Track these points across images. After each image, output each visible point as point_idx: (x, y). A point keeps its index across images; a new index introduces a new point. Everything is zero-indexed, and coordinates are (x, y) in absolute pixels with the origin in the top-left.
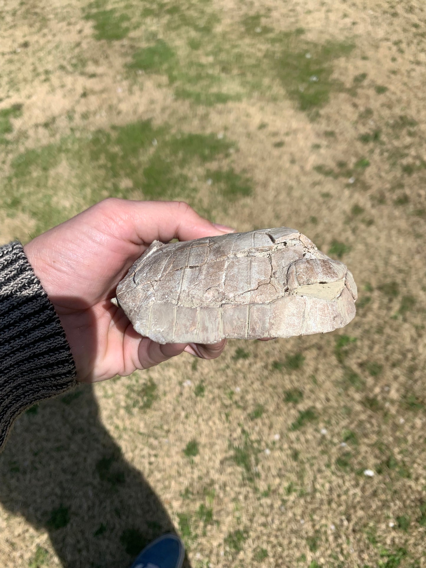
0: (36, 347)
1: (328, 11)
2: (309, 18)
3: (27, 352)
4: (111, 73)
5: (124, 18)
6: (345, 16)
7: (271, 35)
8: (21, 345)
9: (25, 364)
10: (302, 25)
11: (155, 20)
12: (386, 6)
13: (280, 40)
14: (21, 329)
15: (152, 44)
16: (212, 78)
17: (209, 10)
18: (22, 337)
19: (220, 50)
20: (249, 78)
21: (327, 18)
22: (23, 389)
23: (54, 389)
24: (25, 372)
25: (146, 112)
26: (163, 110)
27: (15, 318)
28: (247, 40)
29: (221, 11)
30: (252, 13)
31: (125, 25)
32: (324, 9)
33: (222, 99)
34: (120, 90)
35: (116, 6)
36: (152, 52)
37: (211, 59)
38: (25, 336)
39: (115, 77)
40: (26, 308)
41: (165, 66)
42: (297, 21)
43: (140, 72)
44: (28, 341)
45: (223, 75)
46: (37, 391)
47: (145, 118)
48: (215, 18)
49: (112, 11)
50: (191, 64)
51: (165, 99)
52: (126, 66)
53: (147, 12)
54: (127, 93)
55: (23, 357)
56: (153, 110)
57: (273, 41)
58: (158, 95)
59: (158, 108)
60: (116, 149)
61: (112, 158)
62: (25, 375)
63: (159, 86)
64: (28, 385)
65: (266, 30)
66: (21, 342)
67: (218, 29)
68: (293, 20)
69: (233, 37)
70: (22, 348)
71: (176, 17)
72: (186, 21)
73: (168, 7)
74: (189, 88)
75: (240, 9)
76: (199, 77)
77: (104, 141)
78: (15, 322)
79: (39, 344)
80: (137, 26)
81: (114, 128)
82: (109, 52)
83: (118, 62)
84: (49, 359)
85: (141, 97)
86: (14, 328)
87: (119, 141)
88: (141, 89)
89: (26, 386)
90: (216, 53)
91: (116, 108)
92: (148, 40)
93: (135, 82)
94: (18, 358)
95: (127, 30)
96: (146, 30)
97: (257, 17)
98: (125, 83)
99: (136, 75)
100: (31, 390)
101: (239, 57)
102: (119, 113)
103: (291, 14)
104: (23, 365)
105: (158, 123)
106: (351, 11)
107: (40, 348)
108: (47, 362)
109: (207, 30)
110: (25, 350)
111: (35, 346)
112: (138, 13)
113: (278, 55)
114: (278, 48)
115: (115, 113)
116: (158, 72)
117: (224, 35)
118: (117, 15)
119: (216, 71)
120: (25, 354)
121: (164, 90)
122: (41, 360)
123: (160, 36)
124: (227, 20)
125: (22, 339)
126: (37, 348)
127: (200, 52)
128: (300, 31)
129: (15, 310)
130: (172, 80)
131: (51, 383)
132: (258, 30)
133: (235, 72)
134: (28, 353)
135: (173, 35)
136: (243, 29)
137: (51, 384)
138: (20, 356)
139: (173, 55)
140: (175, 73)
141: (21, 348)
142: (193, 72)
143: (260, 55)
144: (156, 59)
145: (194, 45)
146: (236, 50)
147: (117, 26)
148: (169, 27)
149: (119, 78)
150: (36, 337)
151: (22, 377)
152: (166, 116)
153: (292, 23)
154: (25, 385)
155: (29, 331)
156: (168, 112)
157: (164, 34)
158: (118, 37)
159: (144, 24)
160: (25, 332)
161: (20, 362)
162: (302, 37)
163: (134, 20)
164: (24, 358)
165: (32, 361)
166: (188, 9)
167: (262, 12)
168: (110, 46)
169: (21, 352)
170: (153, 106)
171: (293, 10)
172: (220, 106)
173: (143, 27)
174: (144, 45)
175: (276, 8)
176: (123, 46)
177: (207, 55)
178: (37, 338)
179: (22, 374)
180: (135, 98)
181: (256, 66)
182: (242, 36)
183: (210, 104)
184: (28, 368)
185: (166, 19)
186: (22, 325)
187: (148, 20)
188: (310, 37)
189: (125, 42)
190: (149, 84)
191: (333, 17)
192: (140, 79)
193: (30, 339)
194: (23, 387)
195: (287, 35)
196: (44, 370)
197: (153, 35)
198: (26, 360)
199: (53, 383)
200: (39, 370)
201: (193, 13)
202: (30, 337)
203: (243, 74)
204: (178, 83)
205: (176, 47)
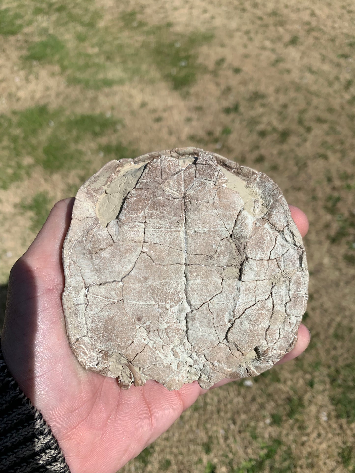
1: (191, 8)
2: (176, 13)
4: (9, 64)
5: (17, 16)
6: (205, 11)
7: (145, 29)
10: (170, 19)
11: (45, 18)
12: (236, 3)
13: (154, 33)
15: (44, 39)
16: (99, 67)
17: (92, 8)
19: (104, 42)
20: (130, 64)
21: (191, 14)
25: (42, 97)
26: (58, 95)
28: (126, 33)
29: (102, 8)
30: (129, 10)
31: (19, 22)
32: (188, 6)
33: (108, 83)
34: (17, 80)
35: (9, 6)
36: (45, 45)
37: (96, 50)
39: (12, 68)
41: (57, 57)
42: (166, 17)
43: (35, 63)
45: (108, 64)
47: (42, 103)
48: (97, 15)
49: (7, 10)
50: (79, 54)
51: (58, 86)
52: (21, 57)
53: (38, 11)
54: (24, 82)
56: (49, 96)
57: (148, 33)
58: (52, 83)
59: (53, 93)
60: (17, 132)
61: (15, 139)
63: (53, 75)
65: (141, 24)
67: (101, 24)
68: (162, 16)
69: (114, 30)
71: (64, 14)
72: (73, 18)
73: (56, 6)
74: (79, 75)
75: (118, 7)
76: (87, 66)
77: (6, 125)
80: (29, 23)
81: (14, 113)
82: (6, 46)
83: (15, 55)
85: (37, 85)
87: (20, 125)
88: (37, 78)
90: (100, 44)
91: (15, 96)
92: (40, 35)
93: (31, 72)
95: (21, 26)
96: (38, 26)
97: (133, 14)
98: (22, 73)
99: (31, 66)
101: (120, 47)
102: (18, 100)
103: (162, 10)
105: (53, 106)
106: (210, 7)
109: (91, 25)
112: (30, 12)
113: (153, 45)
114: (152, 39)
115: (14, 100)
116: (50, 63)
117: (106, 29)
118: (11, 13)
119: (101, 60)
121: (57, 78)
123: (51, 31)
124: (108, 17)
127: (86, 44)
128: (169, 25)
130: (64, 69)
132: (135, 24)
133: (118, 60)
135: (62, 29)
136: (122, 24)
139: (63, 47)
140: (66, 63)
142: (81, 62)
143: (137, 45)
144: (49, 51)
145: (81, 38)
146: (117, 42)
147: (12, 23)
148: (57, 23)
149: (16, 68)
152: (60, 100)
153: (163, 18)
156: (62, 97)
157: (54, 29)
158: (13, 33)
159: (37, 21)
162: (172, 30)
163: (27, 18)
166: (74, 7)
167: (137, 9)
168: (6, 41)
170: (48, 93)
171: (162, 8)
172: (106, 90)
173: (35, 24)
174: (37, 39)
175: (149, 5)
176: (18, 41)
177: (93, 46)
180: (32, 86)
181: (136, 54)
182: (121, 30)
183: (97, 87)
185: (54, 17)
187: (39, 18)
188: (178, 29)
189: (20, 37)
190: (43, 73)
191: (195, 12)
192: (35, 69)
195: (159, 28)
197: (45, 31)
201: (78, 11)
203: (124, 62)
204: (69, 72)
205: (65, 40)
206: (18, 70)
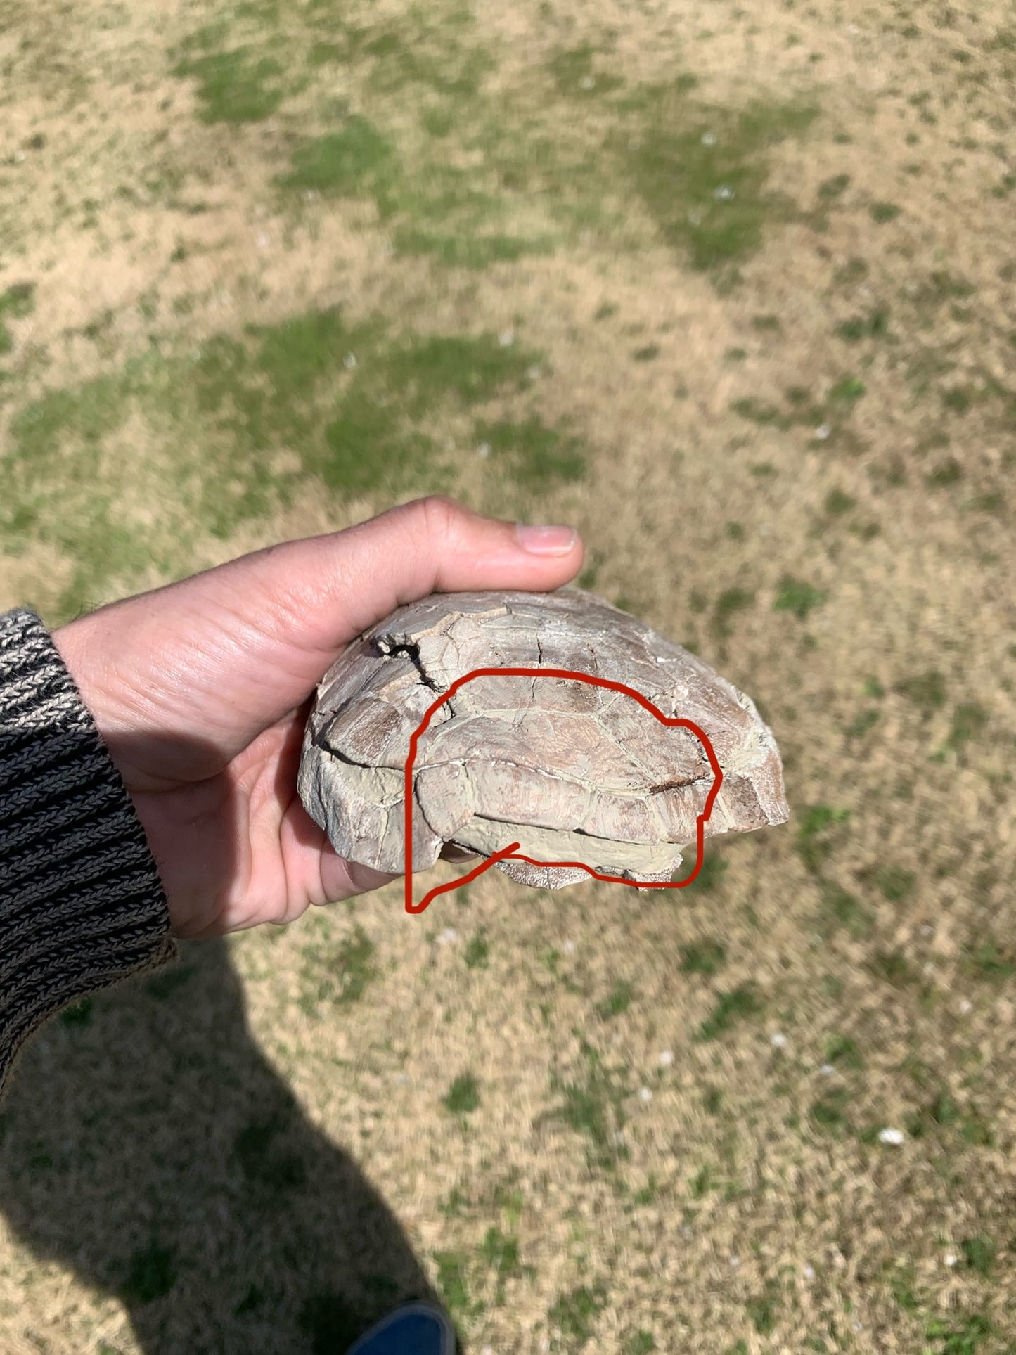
0: (76, 868)
1: (752, 31)
2: (708, 49)
3: (53, 882)
4: (242, 200)
5: (267, 69)
6: (793, 40)
7: (617, 95)
8: (39, 865)
9: (47, 909)
10: (691, 66)
11: (342, 71)
12: (888, 12)
13: (640, 106)
14: (38, 830)
15: (337, 129)
16: (483, 204)
17: (468, 41)
18: (40, 846)
19: (499, 135)
20: (570, 197)
21: (750, 48)
22: (42, 970)
23: (117, 965)
24: (47, 928)
25: (328, 289)
26: (368, 282)
27: (26, 804)
28: (562, 109)
29: (497, 41)
30: (571, 43)
31: (270, 84)
32: (741, 26)
33: (507, 250)
34: (263, 241)
35: (247, 41)
36: (336, 146)
37: (477, 157)
38: (49, 846)
39: (251, 209)
40: (52, 779)
41: (369, 178)
42: (678, 59)
43: (310, 195)
44: (57, 856)
45: (508, 194)
46: (75, 972)
47: (326, 303)
48: (483, 60)
49: (240, 54)
50: (431, 171)
51: (371, 257)
52: (275, 181)
53: (322, 53)
54: (280, 245)
55: (43, 893)
56: (345, 285)
57: (624, 108)
58: (355, 248)
59: (355, 277)
60: (258, 381)
61: (250, 402)
62: (46, 937)
63: (357, 226)
64: (53, 959)
65: (606, 83)
66: (38, 859)
67: (493, 85)
68: (668, 55)
69: (529, 102)
70: (42, 873)
71: (392, 59)
72: (415, 70)
73: (372, 38)
74: (427, 227)
75: (541, 35)
76: (450, 202)
77: (229, 363)
78: (26, 812)
79: (84, 861)
80: (299, 87)
81: (252, 330)
82: (236, 151)
83: (257, 173)
84: (107, 894)
85: (313, 255)
86: (21, 828)
87: (265, 363)
88: (314, 236)
89: (48, 963)
90: (487, 143)
91: (256, 284)
92: (326, 118)
93: (298, 219)
94: (30, 897)
95: (276, 97)
96: (321, 96)
97: (583, 54)
98: (276, 223)
99: (301, 204)
100: (62, 970)
101: (544, 149)
102: (263, 295)
103: (665, 41)
104: (42, 912)
105: (356, 313)
106: (806, 29)
107: (85, 871)
108: (102, 901)
109: (465, 88)
110: (48, 877)
111: (73, 866)
112: (301, 55)
113: (637, 141)
114: (635, 124)
115: (253, 295)
116: (351, 194)
117: (507, 98)
118: (251, 62)
119: (489, 185)
120: (48, 885)
121: (369, 235)
122: (87, 897)
123: (356, 109)
124: (512, 65)
125: (41, 852)
126: (78, 872)
127: (451, 141)
128: (687, 82)
129: (25, 784)
130: (387, 210)
131: (109, 950)
132: (587, 83)
133: (536, 184)
134: (55, 883)
135: (385, 103)
136: (550, 82)
137: (109, 953)
138: (34, 892)
139: (386, 151)
140: (393, 194)
141: (38, 872)
142: (435, 191)
143: (593, 141)
144: (348, 162)
145: (436, 126)
146: (537, 134)
147: (252, 89)
148: (374, 86)
149: (260, 211)
150: (76, 848)
151: (39, 941)
152: (374, 298)
153: (668, 64)
154: (46, 960)
155: (57, 834)
156: (379, 287)
157: (363, 101)
158: (255, 115)
159: (317, 80)
160: (48, 835)
161: (35, 904)
162: (693, 95)
163: (292, 72)
164: (46, 895)
165: (66, 900)
166: (419, 40)
167: (596, 40)
168: (237, 137)
169: (37, 882)
170: (343, 276)
171: (667, 33)
172: (502, 268)
173: (314, 89)
174: (317, 130)
175: (628, 29)
176: (267, 135)
177: (468, 147)
178: (78, 850)
179: (37, 933)
180: (301, 258)
181: (587, 168)
182: (548, 100)
183: (478, 263)
184: (53, 919)
185: (366, 66)
186: (42, 819)
187: (326, 72)
188: (711, 93)
189: (273, 125)
190: (332, 223)
191: (763, 44)
192: (310, 213)
193: (61, 851)
194: (43, 965)
195: (656, 92)
196: (94, 918)
197: (339, 107)
198: (49, 899)
199: (114, 949)
200: (81, 920)
201: (430, 50)
202: (61, 848)
203: (554, 190)
204: (400, 219)
205: (393, 131)
206: (267, 216)
